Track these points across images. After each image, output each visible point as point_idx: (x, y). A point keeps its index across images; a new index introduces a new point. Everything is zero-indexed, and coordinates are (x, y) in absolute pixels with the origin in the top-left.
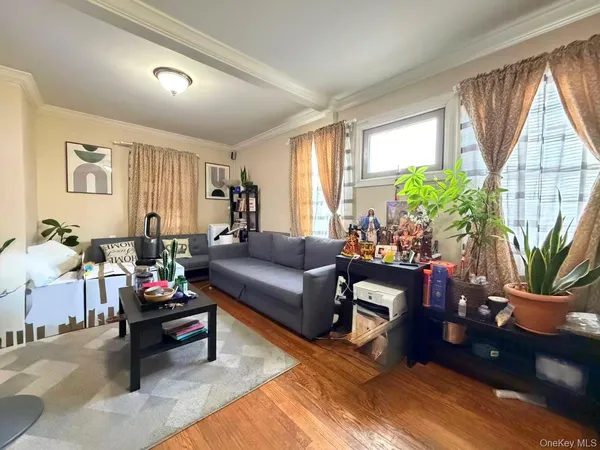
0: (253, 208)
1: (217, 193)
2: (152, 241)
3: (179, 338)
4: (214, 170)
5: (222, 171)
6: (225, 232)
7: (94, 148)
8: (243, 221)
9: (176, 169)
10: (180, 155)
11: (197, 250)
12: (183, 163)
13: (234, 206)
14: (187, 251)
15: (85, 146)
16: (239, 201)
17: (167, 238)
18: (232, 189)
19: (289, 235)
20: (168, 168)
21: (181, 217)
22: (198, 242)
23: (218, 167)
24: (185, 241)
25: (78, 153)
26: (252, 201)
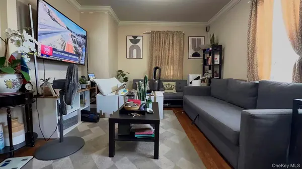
0: (217, 62)
1: (196, 55)
2: (156, 82)
3: (136, 136)
4: (194, 40)
5: (199, 40)
6: (197, 79)
7: (136, 37)
8: (210, 71)
9: (171, 42)
10: (173, 33)
11: (180, 90)
12: (175, 38)
13: (205, 62)
14: (174, 89)
15: (133, 37)
16: (208, 58)
17: (165, 81)
18: (204, 51)
19: (246, 81)
20: (167, 42)
21: (173, 69)
22: (181, 84)
23: (197, 38)
24: (174, 83)
25: (131, 40)
26: (217, 57)
